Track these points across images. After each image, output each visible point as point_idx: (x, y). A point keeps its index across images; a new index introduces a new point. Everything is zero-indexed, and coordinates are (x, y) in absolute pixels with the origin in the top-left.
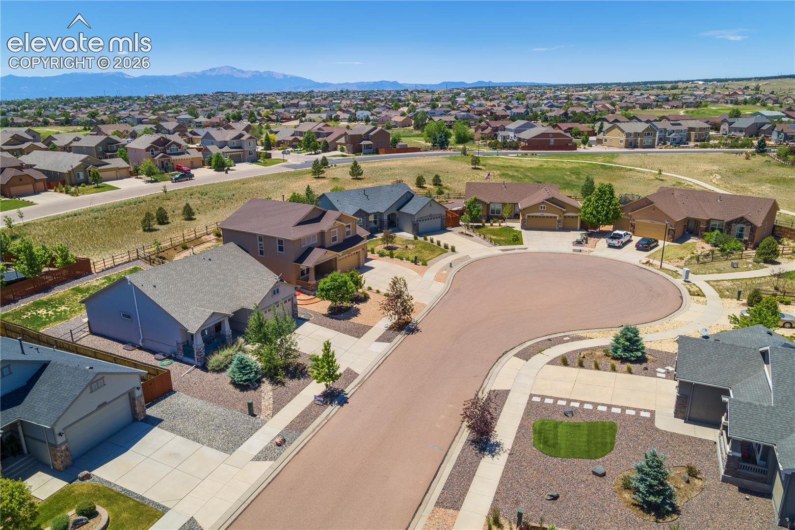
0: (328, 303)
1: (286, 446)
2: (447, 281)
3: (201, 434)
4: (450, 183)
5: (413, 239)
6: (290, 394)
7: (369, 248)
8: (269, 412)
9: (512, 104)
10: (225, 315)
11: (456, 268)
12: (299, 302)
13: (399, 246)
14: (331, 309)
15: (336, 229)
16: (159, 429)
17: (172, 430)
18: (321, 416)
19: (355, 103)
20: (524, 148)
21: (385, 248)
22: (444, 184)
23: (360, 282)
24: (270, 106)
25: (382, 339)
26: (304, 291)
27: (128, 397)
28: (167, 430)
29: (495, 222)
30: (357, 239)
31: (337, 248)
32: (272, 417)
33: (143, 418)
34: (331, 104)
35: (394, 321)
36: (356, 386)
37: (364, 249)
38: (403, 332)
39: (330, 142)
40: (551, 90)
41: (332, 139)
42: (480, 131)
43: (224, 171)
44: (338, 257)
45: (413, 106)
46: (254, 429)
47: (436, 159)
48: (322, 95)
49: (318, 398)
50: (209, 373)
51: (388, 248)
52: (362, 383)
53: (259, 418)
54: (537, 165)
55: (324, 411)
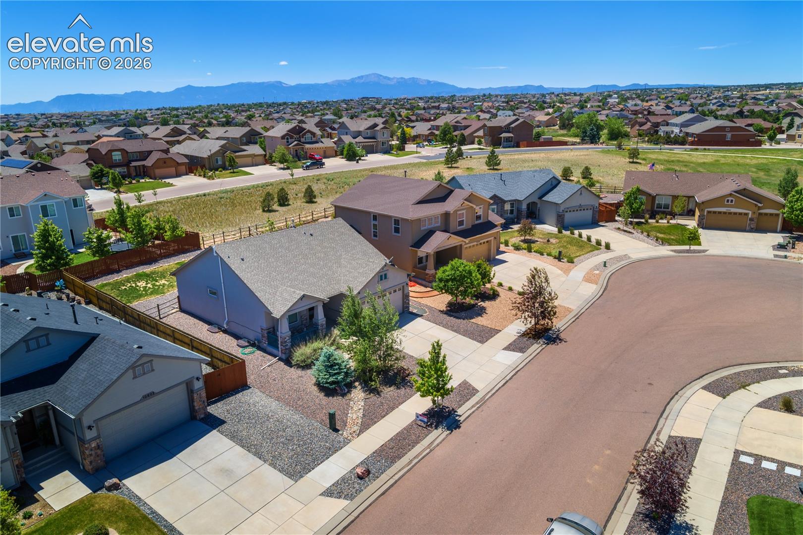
0: (447, 298)
1: (370, 481)
2: (600, 282)
3: (266, 446)
4: (603, 177)
5: (557, 233)
6: (386, 407)
7: (502, 240)
8: (356, 428)
9: (673, 104)
10: (319, 300)
11: (611, 269)
12: (411, 294)
13: (539, 240)
14: (450, 304)
15: (464, 211)
16: (218, 433)
17: (233, 437)
18: (422, 443)
19: (497, 105)
20: (692, 143)
21: (522, 241)
22: (595, 176)
23: (489, 275)
24: (412, 108)
25: (511, 347)
26: (420, 281)
27: (185, 389)
28: (226, 436)
29: (661, 219)
30: (490, 225)
31: (464, 234)
32: (358, 435)
33: (202, 416)
34: (472, 106)
35: (529, 326)
36: (473, 407)
37: (497, 237)
38: (541, 341)
39: (468, 135)
40: (719, 91)
41: (469, 132)
42: (637, 127)
43: (355, 160)
44: (464, 244)
45: (559, 106)
46: (333, 450)
47: (585, 152)
48: (464, 99)
49: (421, 418)
50: (293, 369)
51: (525, 241)
52: (483, 402)
53: (342, 435)
54: (712, 161)
55: (427, 436)
